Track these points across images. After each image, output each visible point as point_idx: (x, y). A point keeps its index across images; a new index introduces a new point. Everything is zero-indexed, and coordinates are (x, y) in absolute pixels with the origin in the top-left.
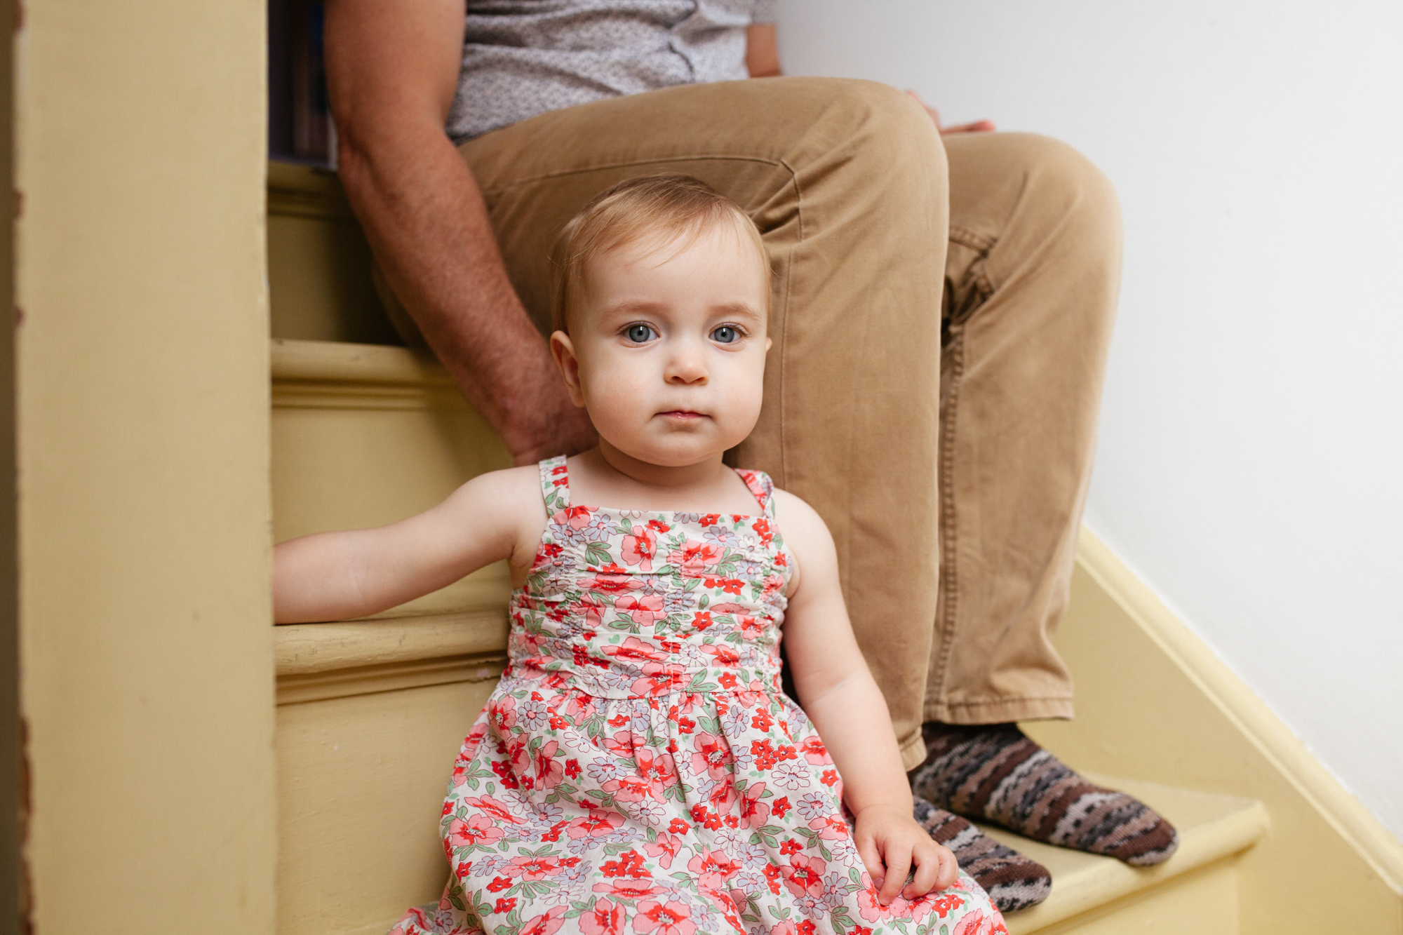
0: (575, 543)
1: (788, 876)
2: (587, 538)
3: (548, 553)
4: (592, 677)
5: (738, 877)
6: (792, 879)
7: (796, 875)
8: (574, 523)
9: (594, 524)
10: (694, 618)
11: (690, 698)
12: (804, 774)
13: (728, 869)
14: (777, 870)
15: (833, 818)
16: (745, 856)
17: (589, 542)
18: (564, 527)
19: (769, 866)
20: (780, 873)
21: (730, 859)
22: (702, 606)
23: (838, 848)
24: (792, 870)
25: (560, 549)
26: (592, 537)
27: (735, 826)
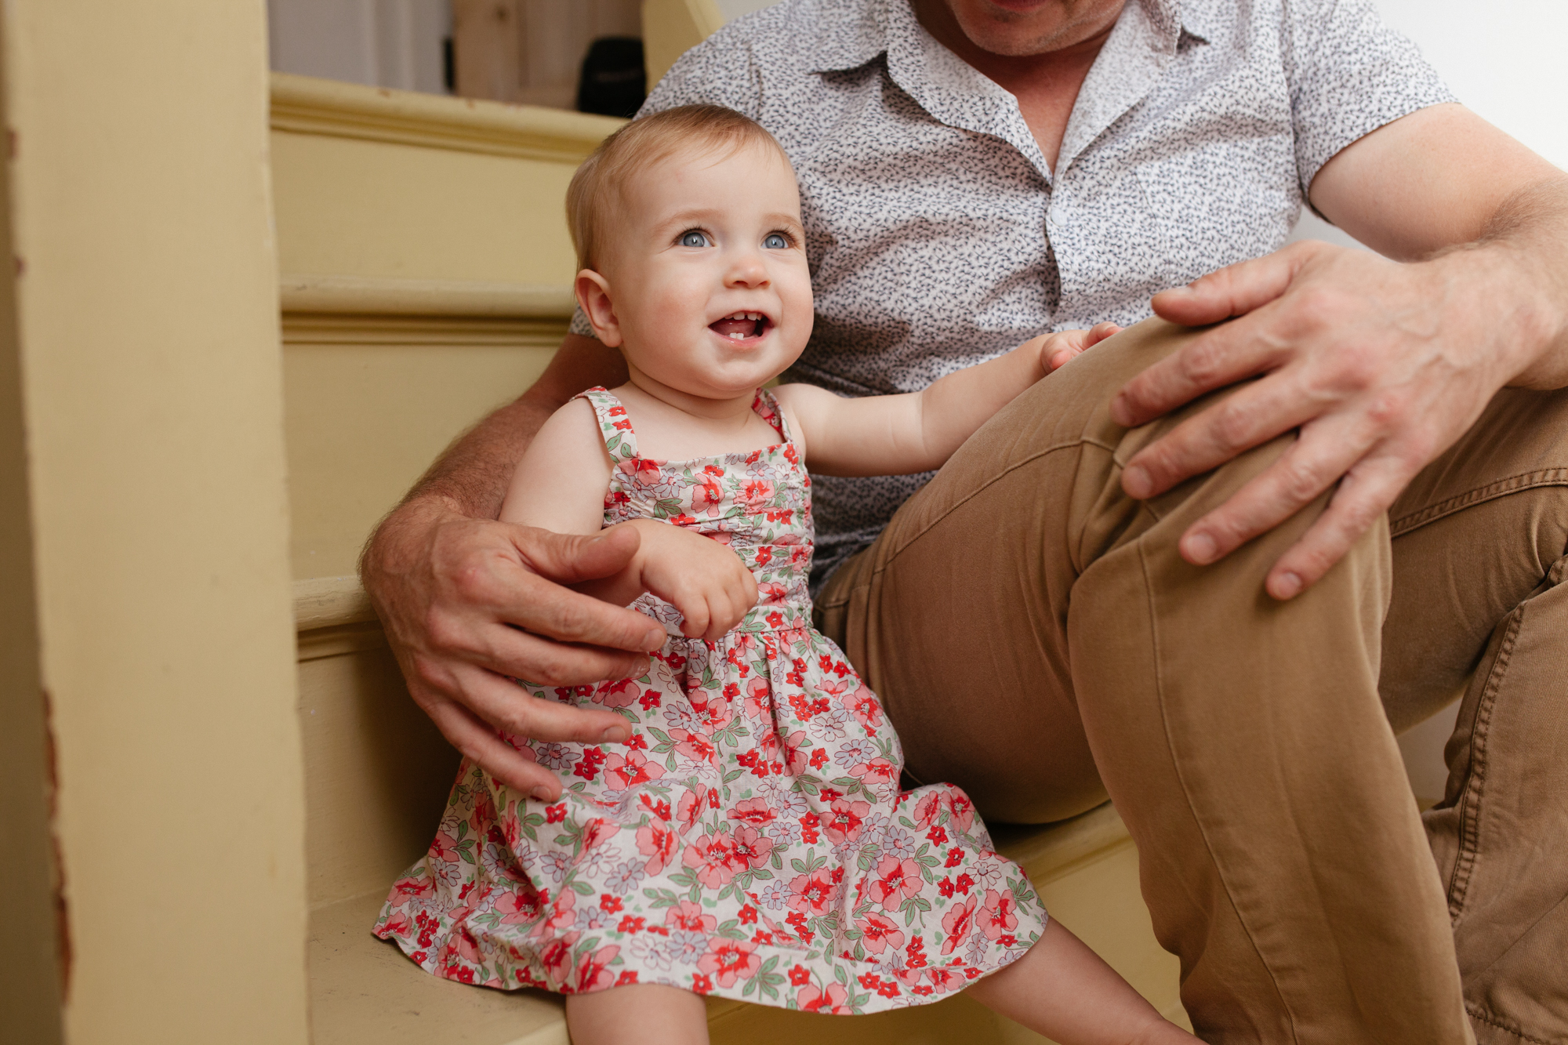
0: (642, 498)
1: (829, 823)
2: (658, 495)
3: (617, 500)
4: (648, 607)
5: (771, 827)
6: (833, 825)
7: (837, 821)
8: (640, 475)
9: (664, 481)
10: (757, 554)
11: (744, 639)
12: (840, 725)
13: (764, 817)
14: (817, 818)
15: (873, 763)
16: (782, 805)
17: (659, 498)
18: (632, 478)
19: (809, 815)
20: (819, 821)
21: (769, 807)
22: (765, 541)
23: (882, 791)
24: (833, 816)
25: (628, 500)
26: (664, 494)
27: (779, 772)
